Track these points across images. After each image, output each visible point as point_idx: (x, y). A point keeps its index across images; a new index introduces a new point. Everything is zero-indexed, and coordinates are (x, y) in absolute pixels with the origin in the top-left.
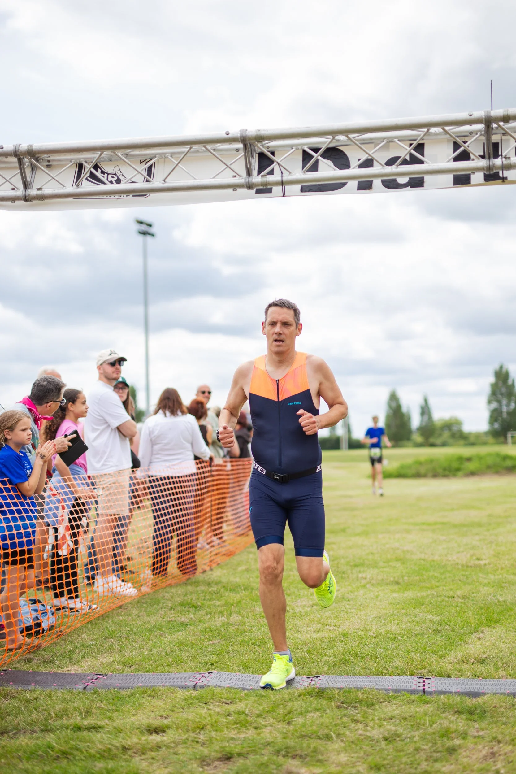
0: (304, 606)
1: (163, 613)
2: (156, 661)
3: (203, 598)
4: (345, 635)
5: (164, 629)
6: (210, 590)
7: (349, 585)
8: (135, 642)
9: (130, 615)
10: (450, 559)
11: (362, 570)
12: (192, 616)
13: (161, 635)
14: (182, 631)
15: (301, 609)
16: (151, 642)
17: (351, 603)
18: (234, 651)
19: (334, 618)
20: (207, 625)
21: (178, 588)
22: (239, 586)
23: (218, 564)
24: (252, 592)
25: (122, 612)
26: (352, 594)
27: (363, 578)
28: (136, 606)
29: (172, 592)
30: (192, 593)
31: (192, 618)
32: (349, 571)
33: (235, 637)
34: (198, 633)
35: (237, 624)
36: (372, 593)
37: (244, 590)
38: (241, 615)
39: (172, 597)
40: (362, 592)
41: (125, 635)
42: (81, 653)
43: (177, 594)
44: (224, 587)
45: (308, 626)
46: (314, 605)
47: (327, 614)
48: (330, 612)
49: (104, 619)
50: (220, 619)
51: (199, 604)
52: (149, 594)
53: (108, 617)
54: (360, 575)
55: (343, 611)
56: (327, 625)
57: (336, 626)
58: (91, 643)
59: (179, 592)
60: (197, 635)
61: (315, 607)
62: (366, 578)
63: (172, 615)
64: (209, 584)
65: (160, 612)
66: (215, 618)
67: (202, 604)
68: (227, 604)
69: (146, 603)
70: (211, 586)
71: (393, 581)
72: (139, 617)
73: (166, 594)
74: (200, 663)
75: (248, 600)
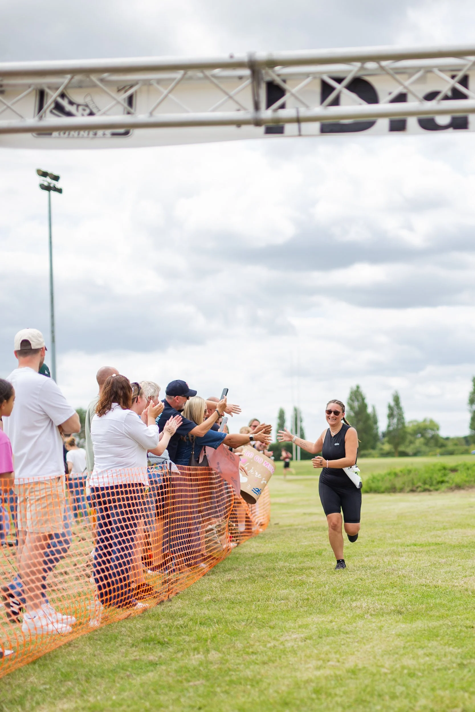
0: (295, 640)
1: (124, 651)
2: (129, 706)
3: (169, 633)
4: (354, 672)
5: (130, 669)
6: (176, 623)
7: (342, 615)
8: (98, 685)
9: (83, 654)
10: (457, 584)
11: (354, 598)
12: (161, 654)
13: (128, 676)
14: (152, 671)
15: (293, 644)
16: (118, 685)
17: (351, 635)
18: (222, 692)
19: (336, 653)
20: (181, 663)
21: (135, 622)
22: (209, 618)
23: (177, 593)
24: (227, 625)
25: (72, 650)
26: (350, 626)
27: (356, 606)
28: (88, 643)
29: (130, 627)
30: (153, 628)
31: (161, 657)
32: (338, 600)
33: (220, 678)
34: (172, 673)
35: (218, 662)
36: (374, 624)
37: (217, 622)
38: (220, 652)
39: (131, 633)
40: (360, 623)
41: (84, 678)
42: (35, 699)
43: (136, 628)
44: (191, 620)
45: (306, 662)
46: (306, 639)
47: (326, 648)
48: (328, 648)
49: (51, 659)
50: (196, 656)
51: (166, 640)
52: (101, 629)
53: (56, 656)
54: (354, 604)
55: (344, 644)
56: (329, 661)
57: (339, 661)
58: (44, 686)
59: (138, 626)
60: (172, 676)
61: (308, 641)
62: (361, 607)
63: (135, 654)
64: (172, 617)
65: (120, 649)
66: (189, 656)
67: (169, 640)
68: (199, 640)
69: (99, 640)
70: (175, 620)
71: (394, 611)
72: (95, 656)
73: (123, 629)
74: (184, 707)
75: (225, 634)
